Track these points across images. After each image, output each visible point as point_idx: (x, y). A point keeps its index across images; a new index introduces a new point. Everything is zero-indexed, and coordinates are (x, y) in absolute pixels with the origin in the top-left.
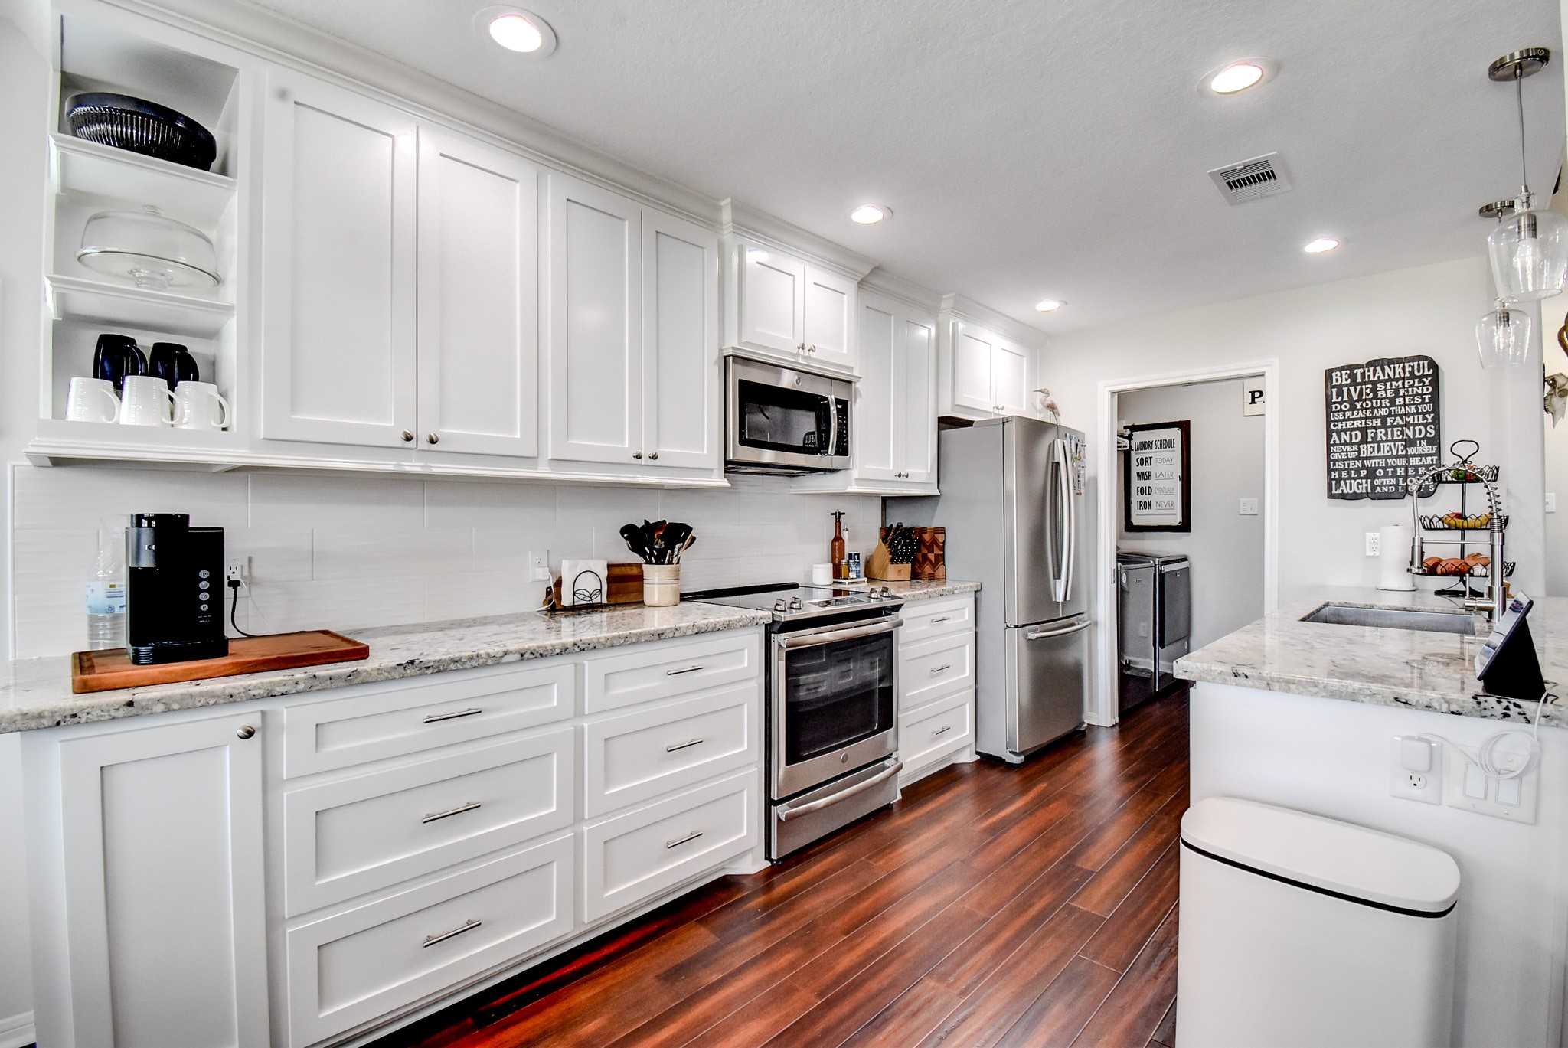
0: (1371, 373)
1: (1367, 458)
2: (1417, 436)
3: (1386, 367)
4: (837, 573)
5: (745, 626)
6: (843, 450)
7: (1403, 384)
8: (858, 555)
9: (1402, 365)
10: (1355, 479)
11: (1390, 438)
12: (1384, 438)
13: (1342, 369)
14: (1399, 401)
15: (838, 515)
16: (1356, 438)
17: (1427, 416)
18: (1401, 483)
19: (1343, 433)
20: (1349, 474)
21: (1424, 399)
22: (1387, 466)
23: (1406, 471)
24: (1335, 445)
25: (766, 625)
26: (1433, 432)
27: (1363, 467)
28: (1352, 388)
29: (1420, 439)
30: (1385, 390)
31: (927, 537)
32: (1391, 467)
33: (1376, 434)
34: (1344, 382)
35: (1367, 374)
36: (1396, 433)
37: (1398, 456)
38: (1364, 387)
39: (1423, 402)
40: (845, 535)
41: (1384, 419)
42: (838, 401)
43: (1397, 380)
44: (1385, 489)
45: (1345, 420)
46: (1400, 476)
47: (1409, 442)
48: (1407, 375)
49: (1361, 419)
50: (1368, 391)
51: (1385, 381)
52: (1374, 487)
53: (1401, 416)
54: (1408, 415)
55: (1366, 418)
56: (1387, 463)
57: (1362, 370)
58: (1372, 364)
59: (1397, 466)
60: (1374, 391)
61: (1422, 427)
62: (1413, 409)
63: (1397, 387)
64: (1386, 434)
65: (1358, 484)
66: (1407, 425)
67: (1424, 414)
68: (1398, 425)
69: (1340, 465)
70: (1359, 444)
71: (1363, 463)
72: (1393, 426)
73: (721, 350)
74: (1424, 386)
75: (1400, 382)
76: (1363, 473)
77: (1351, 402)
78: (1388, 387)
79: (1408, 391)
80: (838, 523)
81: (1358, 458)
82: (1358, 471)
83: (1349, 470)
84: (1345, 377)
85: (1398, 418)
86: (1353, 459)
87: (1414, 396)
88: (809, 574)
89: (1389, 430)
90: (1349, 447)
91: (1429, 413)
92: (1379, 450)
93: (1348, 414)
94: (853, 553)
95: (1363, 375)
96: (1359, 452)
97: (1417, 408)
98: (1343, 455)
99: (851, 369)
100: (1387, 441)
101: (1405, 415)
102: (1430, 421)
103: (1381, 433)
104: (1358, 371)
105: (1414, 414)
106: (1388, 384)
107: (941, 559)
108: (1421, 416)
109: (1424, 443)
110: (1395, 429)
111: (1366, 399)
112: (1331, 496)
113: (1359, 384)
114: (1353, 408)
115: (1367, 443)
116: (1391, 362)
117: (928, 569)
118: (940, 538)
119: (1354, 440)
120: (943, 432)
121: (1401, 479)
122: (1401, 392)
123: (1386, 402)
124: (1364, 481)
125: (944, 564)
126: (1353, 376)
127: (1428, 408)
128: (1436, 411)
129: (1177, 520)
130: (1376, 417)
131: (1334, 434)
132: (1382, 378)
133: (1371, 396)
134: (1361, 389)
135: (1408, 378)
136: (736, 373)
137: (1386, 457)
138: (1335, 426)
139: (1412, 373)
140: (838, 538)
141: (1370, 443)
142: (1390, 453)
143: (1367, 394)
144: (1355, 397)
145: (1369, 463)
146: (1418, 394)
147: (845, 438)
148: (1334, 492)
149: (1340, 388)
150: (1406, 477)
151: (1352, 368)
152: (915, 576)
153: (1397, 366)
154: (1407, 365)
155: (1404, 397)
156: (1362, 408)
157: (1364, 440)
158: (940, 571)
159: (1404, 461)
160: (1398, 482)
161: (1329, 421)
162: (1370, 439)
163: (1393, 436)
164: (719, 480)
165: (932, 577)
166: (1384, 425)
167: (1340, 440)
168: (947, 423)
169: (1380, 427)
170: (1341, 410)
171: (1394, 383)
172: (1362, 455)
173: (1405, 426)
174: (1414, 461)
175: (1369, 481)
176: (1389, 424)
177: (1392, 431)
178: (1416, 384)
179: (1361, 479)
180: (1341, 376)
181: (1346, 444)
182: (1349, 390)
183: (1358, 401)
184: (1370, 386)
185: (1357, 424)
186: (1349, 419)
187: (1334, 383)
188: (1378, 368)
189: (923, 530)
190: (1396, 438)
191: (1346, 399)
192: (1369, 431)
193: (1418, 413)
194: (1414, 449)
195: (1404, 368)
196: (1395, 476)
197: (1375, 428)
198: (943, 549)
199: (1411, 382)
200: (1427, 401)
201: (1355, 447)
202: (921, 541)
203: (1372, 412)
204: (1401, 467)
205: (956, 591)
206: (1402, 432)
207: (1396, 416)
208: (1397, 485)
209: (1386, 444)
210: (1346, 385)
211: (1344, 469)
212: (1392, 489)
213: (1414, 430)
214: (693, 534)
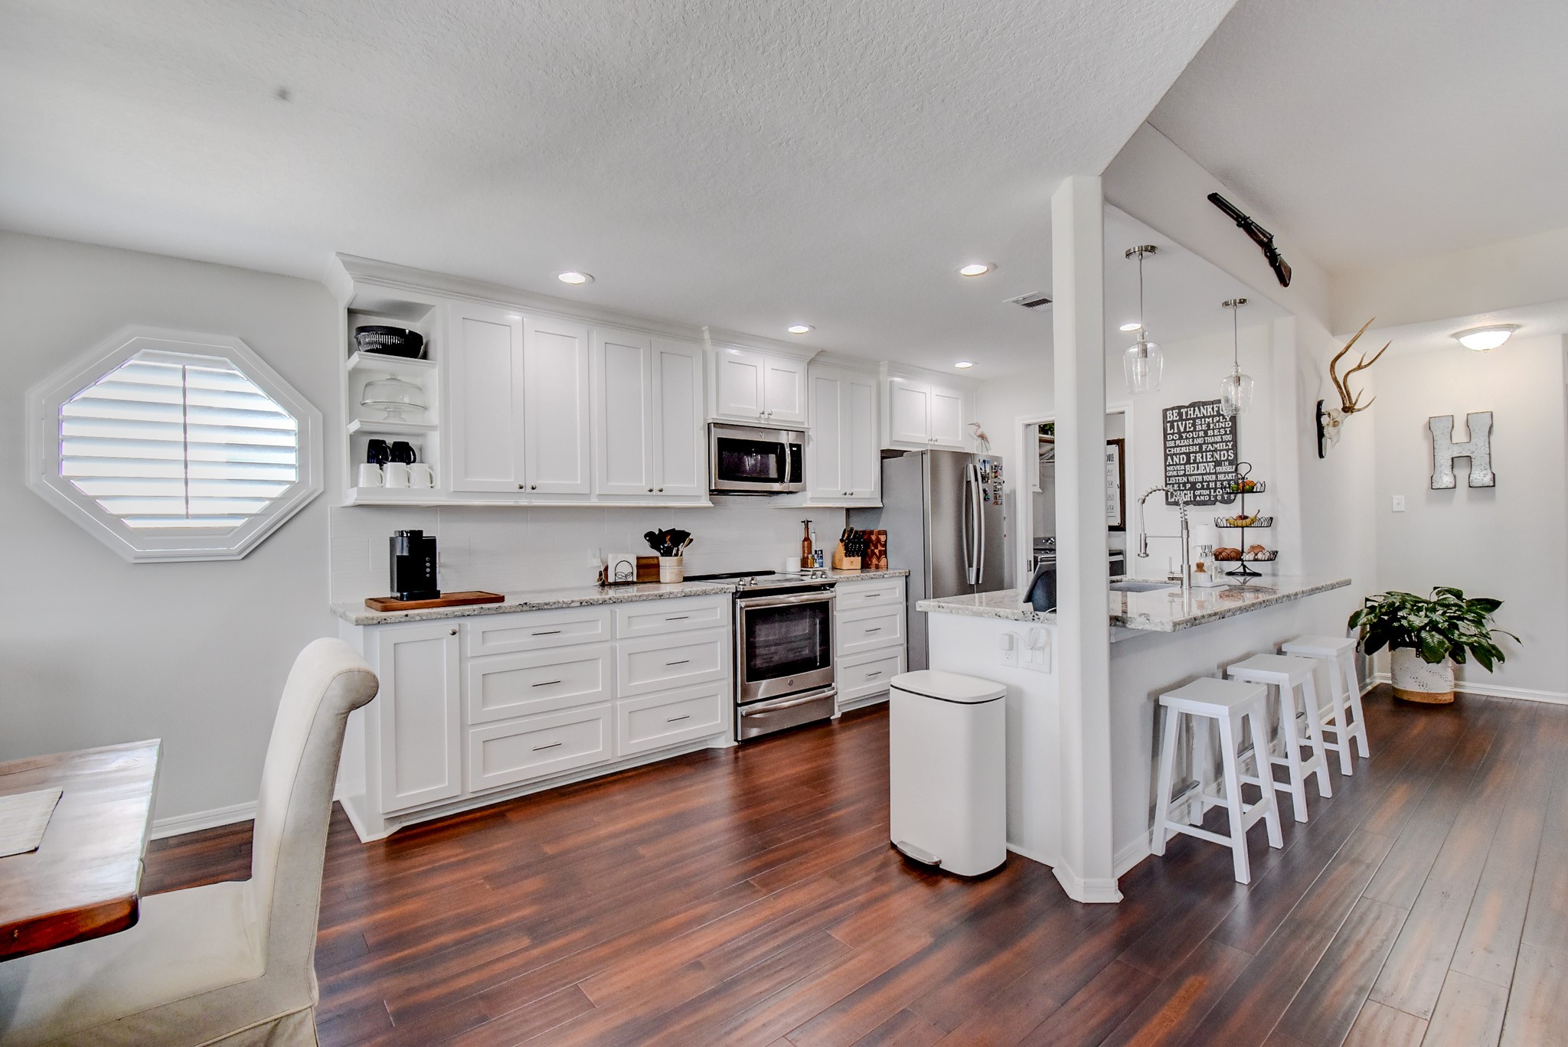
0: (1192, 412)
1: (1191, 475)
2: (1222, 459)
3: (1201, 407)
4: (804, 563)
5: (716, 593)
6: (797, 476)
7: (1213, 420)
8: (821, 551)
9: (1211, 406)
10: (1183, 490)
11: (1204, 460)
12: (1201, 460)
13: (1173, 409)
14: (1210, 433)
15: (807, 523)
16: (1183, 460)
17: (1228, 443)
18: (1212, 494)
19: (1174, 457)
20: (1179, 487)
21: (1226, 431)
22: (1203, 481)
23: (1216, 485)
24: (1169, 465)
25: (733, 593)
26: (1232, 455)
27: (1188, 482)
28: (1180, 423)
29: (1224, 461)
30: (1201, 424)
31: (874, 537)
32: (1206, 481)
33: (1196, 457)
34: (1175, 419)
35: (1189, 412)
36: (1209, 456)
37: (1210, 474)
38: (1187, 422)
39: (1226, 434)
40: (813, 537)
41: (1200, 445)
42: (791, 445)
43: (1209, 417)
44: (1203, 498)
45: (1176, 447)
46: (1212, 488)
47: (1218, 463)
48: (1215, 413)
49: (1186, 446)
50: (1190, 425)
51: (1201, 418)
52: (1195, 497)
53: (1212, 444)
54: (1217, 443)
55: (1189, 445)
56: (1203, 479)
57: (1186, 410)
58: (1193, 405)
59: (1210, 481)
60: (1194, 425)
61: (1225, 452)
62: (1218, 439)
63: (1209, 422)
64: (1202, 458)
65: (1185, 494)
66: (1216, 450)
67: (1225, 442)
68: (1210, 451)
69: (1173, 481)
70: (1185, 464)
71: (1188, 479)
72: (1206, 451)
73: (705, 420)
74: (1226, 421)
75: (1211, 419)
76: (1188, 486)
77: (1179, 433)
78: (1203, 423)
79: (1215, 425)
80: (807, 529)
81: (1184, 475)
82: (1184, 484)
83: (1179, 484)
84: (1175, 415)
85: (1210, 445)
86: (1181, 476)
87: (1220, 429)
88: (784, 564)
89: (1204, 454)
90: (1178, 467)
91: (1230, 441)
92: (1198, 469)
93: (1178, 442)
94: (818, 549)
95: (1187, 413)
96: (1185, 470)
97: (1222, 438)
98: (1175, 473)
99: (803, 423)
100: (1203, 462)
101: (1214, 443)
102: (1230, 447)
103: (1199, 456)
104: (1183, 411)
105: (1220, 442)
106: (1203, 420)
107: (884, 553)
108: (1224, 444)
109: (1227, 463)
110: (1208, 454)
111: (1189, 432)
112: (1168, 503)
113: (1184, 420)
114: (1181, 438)
115: (1191, 464)
116: (1204, 404)
117: (874, 561)
118: (882, 538)
119: (1182, 462)
120: (885, 461)
121: (1212, 491)
122: (1212, 426)
123: (1201, 434)
124: (1189, 492)
125: (886, 557)
126: (1180, 414)
127: (1229, 437)
128: (1235, 441)
129: (1117, 521)
130: (1196, 445)
131: (1169, 457)
132: (1199, 416)
133: (1192, 429)
134: (1186, 424)
135: (1216, 416)
136: (717, 433)
137: (1203, 474)
138: (1169, 451)
139: (1218, 412)
140: (807, 539)
141: (1192, 463)
142: (1205, 472)
143: (1190, 428)
144: (1182, 430)
145: (1192, 479)
146: (1222, 428)
147: (798, 470)
148: (1169, 500)
149: (1172, 422)
150: (1215, 489)
151: (1180, 408)
152: (865, 566)
153: (1208, 407)
154: (1215, 406)
155: (1213, 429)
156: (1187, 438)
157: (1188, 462)
158: (883, 561)
159: (1214, 476)
160: (1210, 492)
161: (1165, 448)
162: (1192, 461)
163: (1206, 459)
164: (705, 502)
165: (877, 567)
166: (1201, 451)
167: (1173, 461)
168: (886, 454)
169: (1198, 452)
170: (1173, 440)
171: (1207, 419)
172: (1187, 473)
173: (1214, 451)
174: (1221, 477)
175: (1192, 492)
176: (1204, 450)
177: (1206, 455)
178: (1221, 420)
179: (1187, 490)
180: (1173, 414)
181: (1176, 464)
182: (1178, 425)
183: (1183, 433)
184: (1191, 421)
185: (1184, 450)
186: (1178, 446)
187: (1168, 419)
188: (1196, 408)
189: (871, 532)
190: (1208, 460)
191: (1176, 431)
192: (1191, 455)
193: (1222, 442)
194: (1220, 468)
195: (1213, 409)
196: (1208, 488)
197: (1196, 453)
198: (885, 545)
199: (1218, 418)
200: (1228, 432)
201: (1183, 467)
202: (870, 540)
203: (1193, 441)
204: (1213, 481)
205: (885, 576)
206: (1212, 456)
207: (1208, 444)
208: (1209, 495)
209: (1202, 464)
210: (1176, 421)
211: (1176, 483)
212: (1207, 498)
213: (1220, 454)
214: (690, 537)
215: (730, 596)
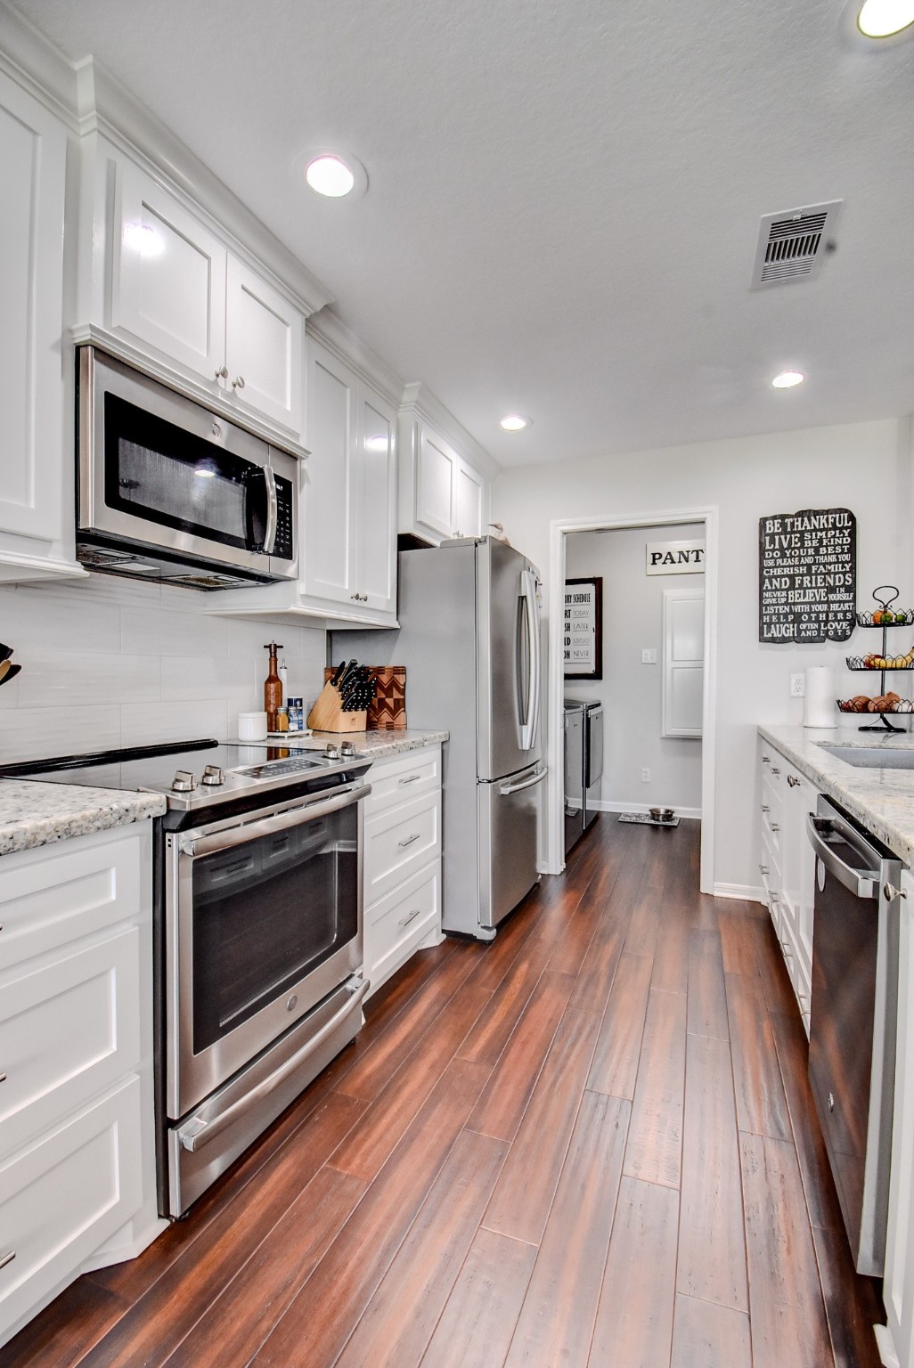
0: (799, 523)
1: (794, 604)
2: (837, 584)
3: (812, 518)
4: (272, 725)
5: (108, 827)
6: (285, 549)
7: (826, 534)
8: (301, 700)
9: (825, 516)
10: (784, 623)
11: (814, 585)
12: (809, 585)
13: (774, 518)
14: (822, 550)
15: (273, 649)
16: (786, 585)
17: (846, 565)
18: (822, 628)
19: (774, 580)
20: (779, 619)
21: (843, 549)
22: (811, 612)
23: (827, 616)
24: (767, 590)
25: (156, 820)
26: (850, 580)
27: (791, 612)
28: (783, 537)
29: (838, 586)
30: (811, 539)
31: (385, 678)
32: (815, 612)
33: (802, 581)
34: (776, 531)
35: (796, 523)
36: (819, 581)
37: (821, 602)
38: (793, 536)
39: (842, 553)
40: (283, 675)
41: (809, 566)
42: (278, 479)
43: (821, 530)
44: (809, 633)
45: (776, 567)
46: (823, 621)
47: (831, 590)
48: (830, 526)
49: (789, 566)
50: (797, 540)
51: (811, 531)
52: (799, 631)
53: (824, 565)
54: (830, 564)
55: (794, 566)
56: (811, 608)
57: (791, 520)
58: (801, 514)
59: (820, 612)
60: (802, 540)
61: (841, 576)
62: (833, 558)
63: (821, 537)
64: (811, 582)
65: (786, 628)
66: (829, 573)
67: (843, 563)
68: (821, 573)
69: (771, 610)
70: (787, 590)
71: (791, 608)
72: (816, 574)
73: (68, 331)
74: (844, 537)
75: (824, 533)
76: (791, 617)
77: (782, 549)
78: (814, 537)
79: (830, 541)
80: (274, 659)
81: (786, 603)
82: (786, 615)
83: (779, 614)
84: (777, 525)
85: (821, 566)
86: (782, 604)
87: (835, 546)
88: (235, 726)
89: (814, 577)
90: (779, 593)
91: (847, 562)
92: (804, 596)
93: (779, 561)
94: (294, 697)
95: (793, 524)
96: (787, 598)
97: (837, 558)
98: (775, 602)
99: (297, 436)
100: (811, 588)
101: (827, 563)
102: (848, 569)
103: (806, 580)
104: (788, 521)
105: (835, 563)
106: (814, 534)
107: (400, 704)
108: (840, 565)
109: (842, 590)
110: (819, 577)
111: (794, 548)
112: (762, 639)
113: (789, 533)
114: (783, 556)
115: (794, 589)
116: (817, 513)
117: (385, 717)
118: (400, 679)
119: (783, 587)
120: (403, 553)
121: (822, 624)
122: (825, 542)
123: (811, 551)
124: (791, 625)
125: (405, 711)
126: (783, 525)
127: (847, 557)
128: (853, 560)
129: (591, 669)
130: (803, 565)
131: (767, 580)
132: (808, 528)
133: (799, 545)
134: (791, 538)
135: (830, 529)
136: (102, 379)
137: (810, 603)
138: (767, 572)
139: (834, 524)
140: (273, 679)
141: (797, 589)
142: (814, 600)
143: (796, 543)
144: (785, 545)
145: (797, 609)
146: (839, 544)
147: (288, 533)
148: (765, 635)
149: (772, 536)
150: (826, 622)
151: (783, 517)
152: (371, 725)
153: (821, 517)
154: (830, 516)
155: (827, 546)
156: (791, 557)
157: (792, 587)
158: (400, 719)
159: (825, 606)
160: (820, 626)
161: (762, 568)
162: (797, 586)
163: (816, 583)
165: (390, 727)
166: (809, 573)
167: (772, 586)
168: (407, 542)
169: (806, 575)
170: (773, 557)
171: (819, 533)
172: (790, 601)
173: (827, 574)
174: (834, 607)
175: (796, 625)
176: (813, 572)
177: (816, 578)
178: (837, 535)
179: (789, 623)
180: (774, 525)
181: (776, 590)
182: (780, 539)
183: (787, 549)
184: (798, 535)
185: (786, 571)
186: (780, 566)
187: (768, 531)
188: (806, 519)
189: (380, 670)
190: (819, 585)
191: (777, 547)
192: (797, 578)
193: (838, 562)
194: (834, 595)
195: (827, 520)
196: (817, 621)
197: (802, 575)
198: (403, 692)
199: (833, 532)
200: (846, 551)
201: (784, 593)
202: (379, 684)
203: (800, 560)
204: (823, 612)
205: (426, 743)
206: (824, 580)
207: (819, 564)
208: (819, 630)
209: (810, 591)
210: (778, 534)
211: (775, 614)
212: (815, 633)
213: (835, 578)
214: (13, 660)
215: (148, 827)
